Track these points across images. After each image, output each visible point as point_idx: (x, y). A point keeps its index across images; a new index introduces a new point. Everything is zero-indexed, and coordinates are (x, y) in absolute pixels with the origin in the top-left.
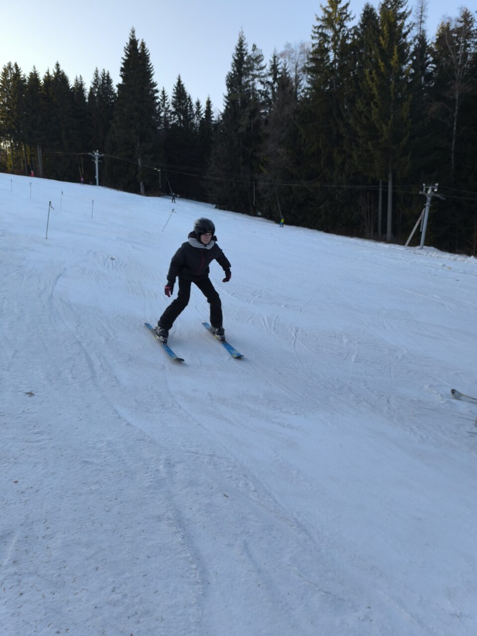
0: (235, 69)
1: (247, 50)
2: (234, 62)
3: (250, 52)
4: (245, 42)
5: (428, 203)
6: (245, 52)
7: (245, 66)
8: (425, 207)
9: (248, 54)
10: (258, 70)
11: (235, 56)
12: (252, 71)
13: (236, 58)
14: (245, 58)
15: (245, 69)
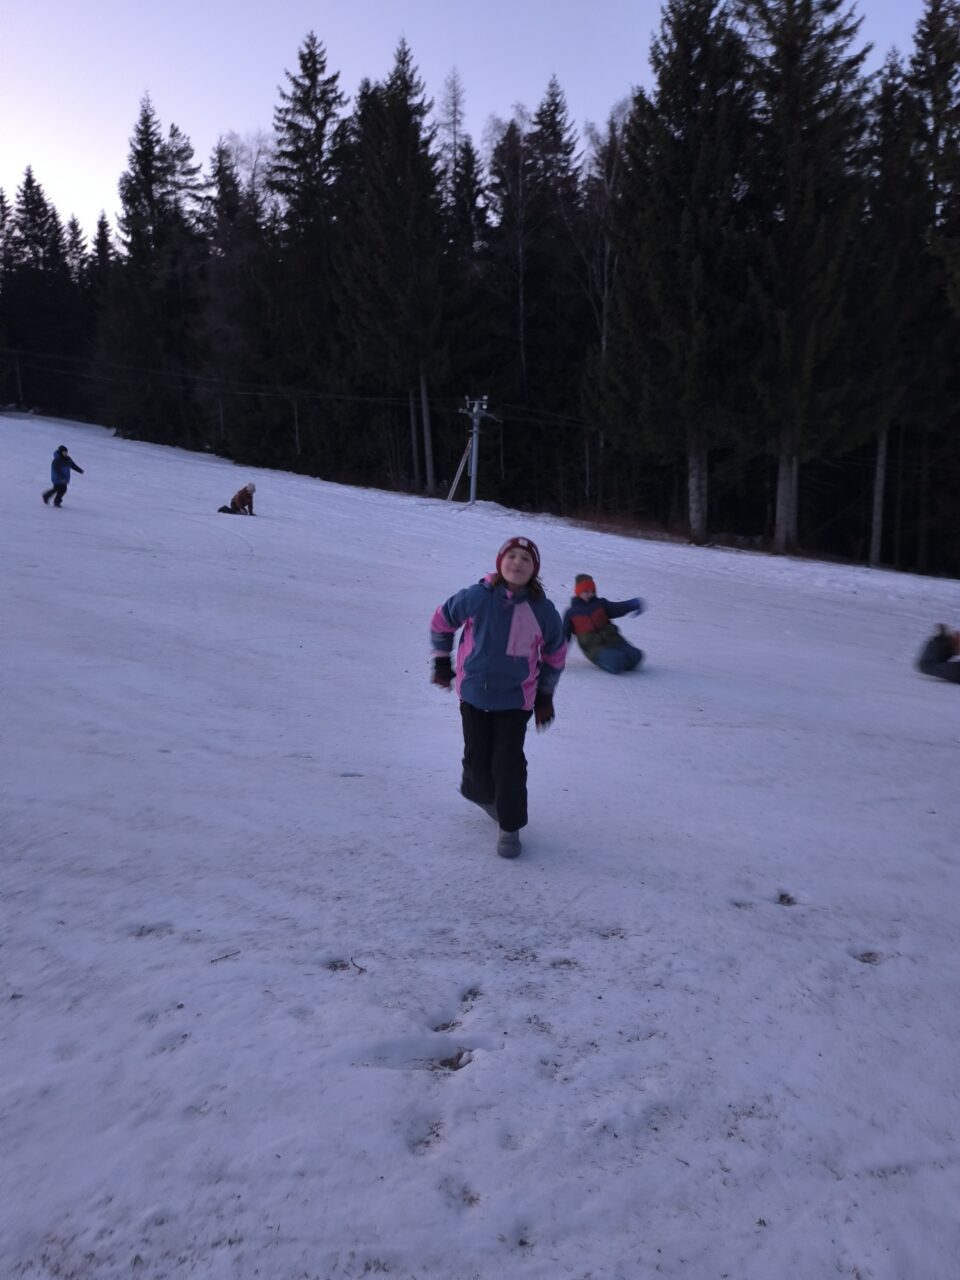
0: (138, 168)
1: (160, 134)
2: (134, 154)
3: (166, 138)
4: (154, 119)
5: (475, 429)
6: (155, 139)
7: (158, 164)
8: (472, 435)
9: (163, 143)
10: (184, 174)
11: (135, 143)
12: (173, 174)
13: (139, 148)
14: (157, 149)
15: (159, 169)
